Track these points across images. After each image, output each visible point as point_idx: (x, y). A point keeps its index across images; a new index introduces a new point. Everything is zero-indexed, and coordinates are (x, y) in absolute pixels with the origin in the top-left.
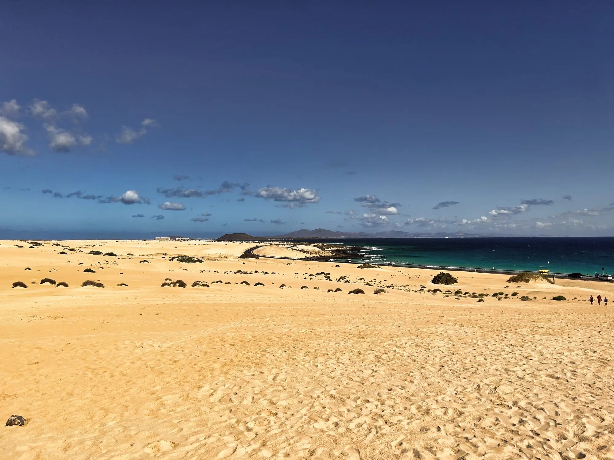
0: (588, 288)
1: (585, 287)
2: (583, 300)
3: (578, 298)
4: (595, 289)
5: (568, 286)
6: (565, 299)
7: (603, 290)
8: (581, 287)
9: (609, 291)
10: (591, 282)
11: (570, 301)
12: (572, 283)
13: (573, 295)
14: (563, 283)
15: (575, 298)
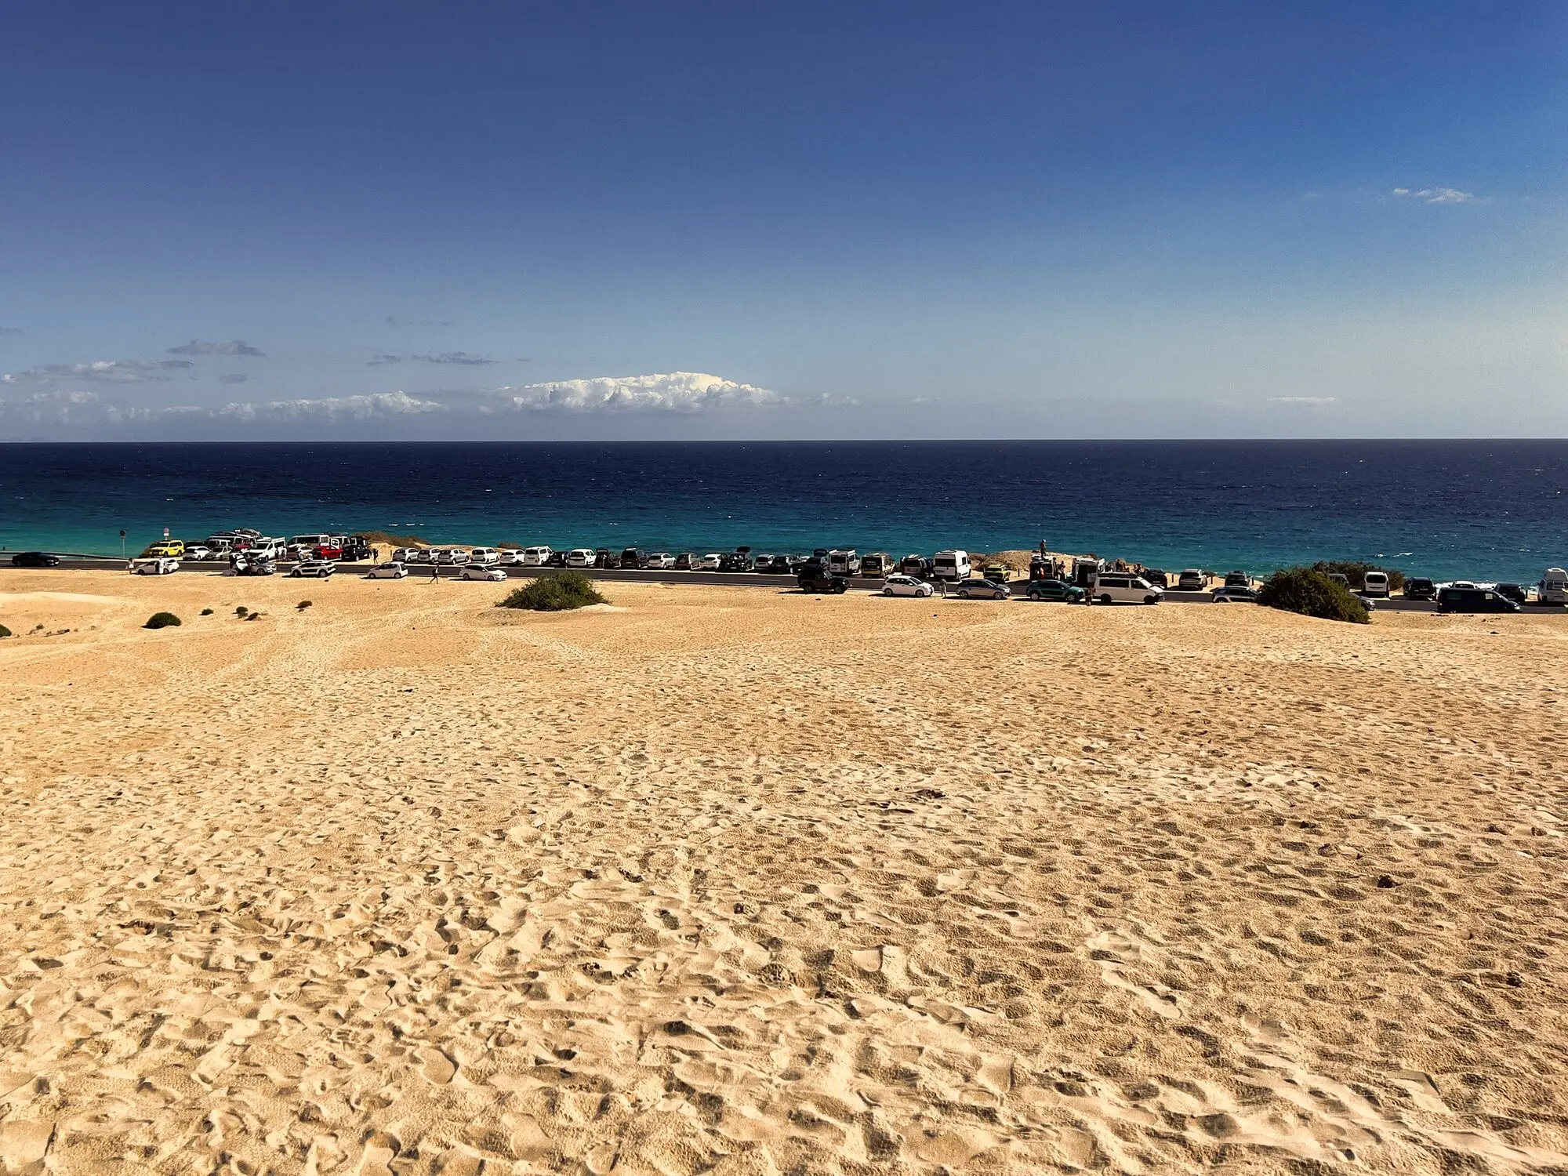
0: (82, 592)
1: (74, 590)
2: (60, 633)
3: (51, 626)
4: (98, 593)
5: (24, 590)
6: (9, 634)
7: (118, 593)
8: (61, 591)
9: (136, 596)
10: (91, 571)
11: (23, 638)
12: (38, 579)
13: (35, 616)
14: (13, 581)
15: (40, 627)
